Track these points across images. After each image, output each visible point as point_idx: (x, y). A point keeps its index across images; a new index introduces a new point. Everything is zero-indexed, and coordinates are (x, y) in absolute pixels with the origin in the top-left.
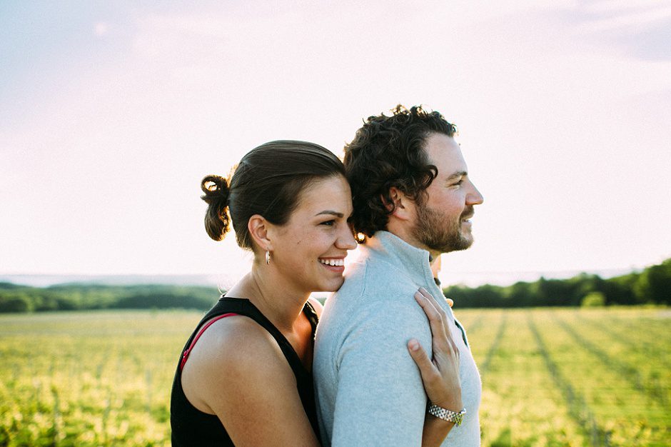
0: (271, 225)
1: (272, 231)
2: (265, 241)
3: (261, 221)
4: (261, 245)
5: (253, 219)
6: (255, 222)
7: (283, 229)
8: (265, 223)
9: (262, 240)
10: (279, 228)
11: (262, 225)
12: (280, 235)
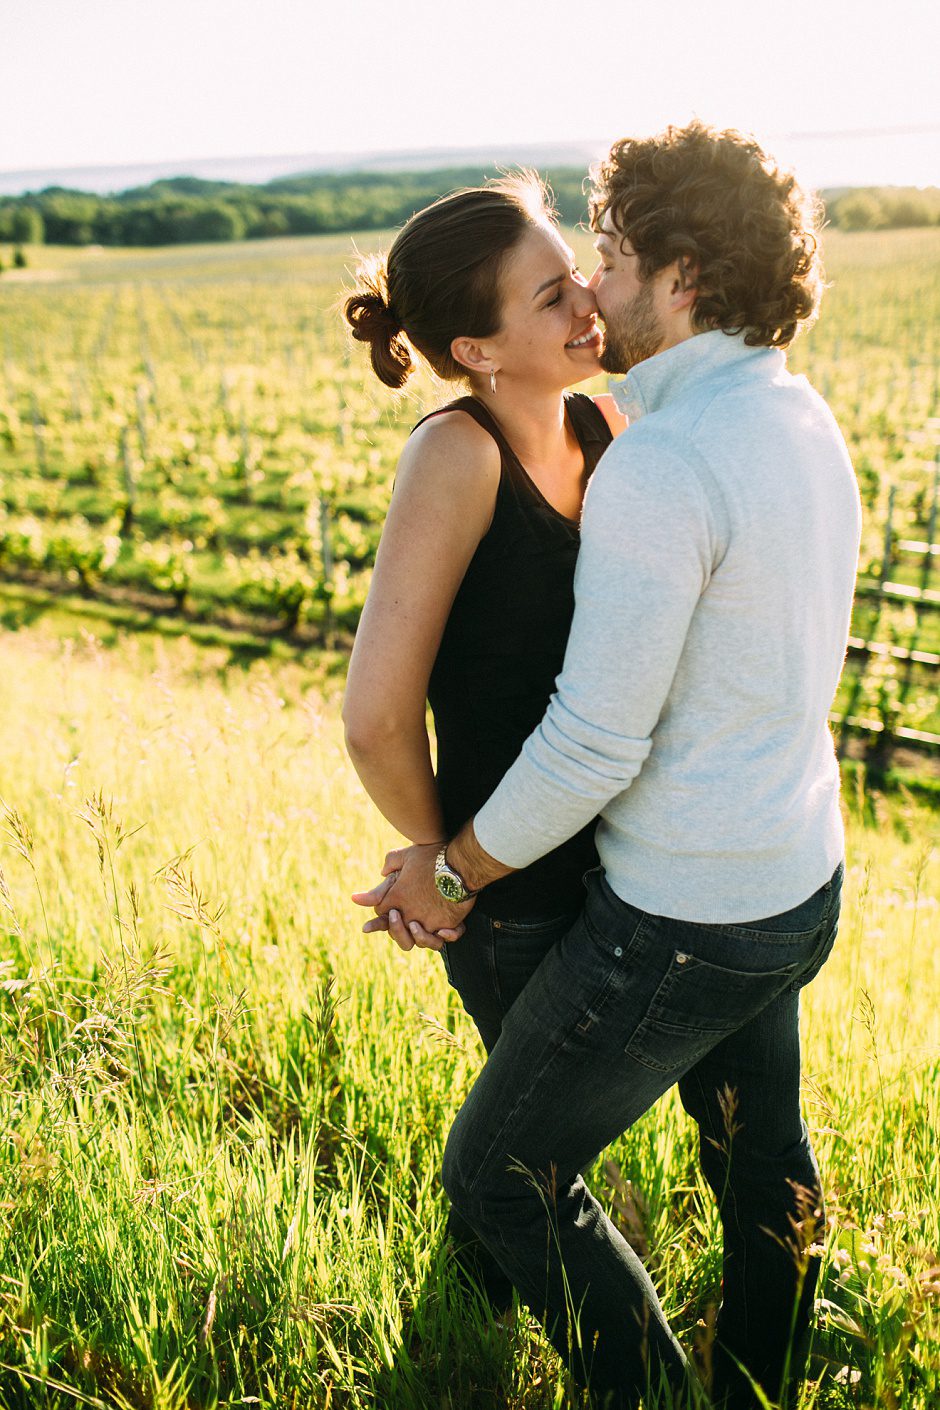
0: (481, 340)
1: (487, 348)
2: (485, 363)
3: (466, 343)
4: (482, 370)
5: (456, 347)
6: (461, 348)
7: (499, 337)
8: (472, 341)
9: (480, 363)
10: (494, 338)
11: (470, 347)
12: (500, 346)
